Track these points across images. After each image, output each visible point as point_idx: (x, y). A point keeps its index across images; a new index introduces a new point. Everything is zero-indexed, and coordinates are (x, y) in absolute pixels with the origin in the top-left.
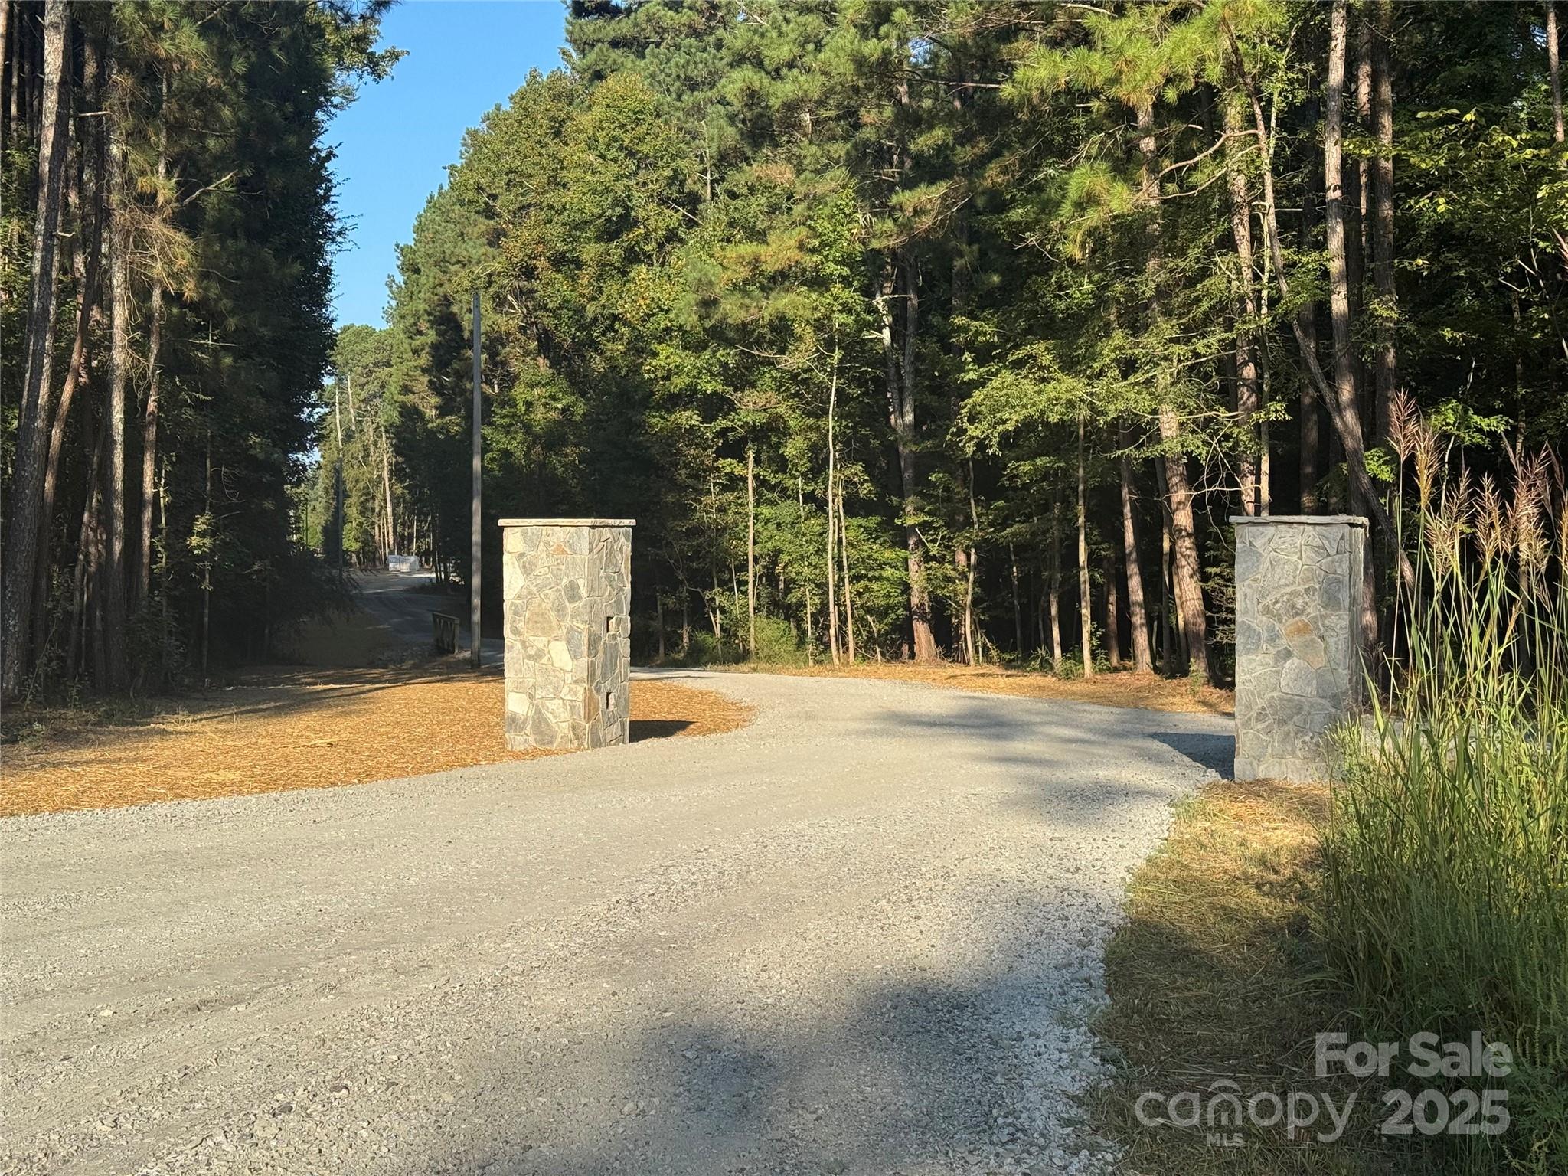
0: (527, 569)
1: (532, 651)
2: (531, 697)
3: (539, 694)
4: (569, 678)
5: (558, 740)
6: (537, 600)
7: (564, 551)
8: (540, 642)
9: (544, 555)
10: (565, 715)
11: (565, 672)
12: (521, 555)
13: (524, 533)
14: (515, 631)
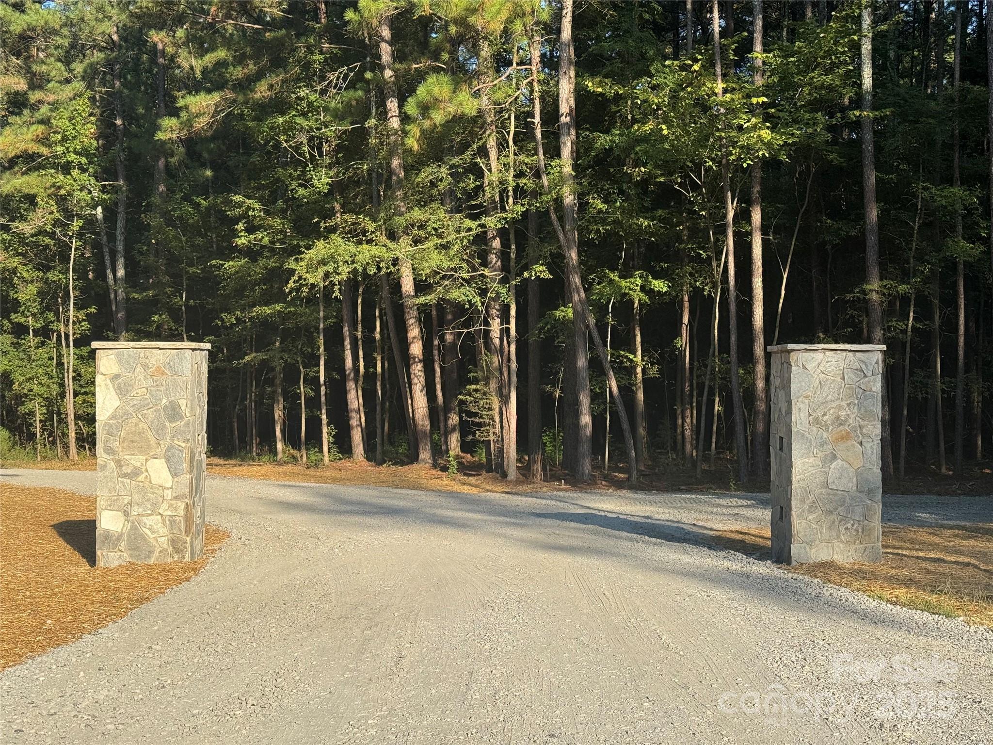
0: (122, 391)
1: (127, 470)
2: (126, 514)
3: (135, 511)
4: (168, 494)
5: (156, 554)
6: (135, 420)
7: (163, 373)
8: (137, 460)
9: (141, 377)
10: (164, 531)
11: (164, 488)
12: (117, 377)
13: (117, 356)
14: (109, 451)
